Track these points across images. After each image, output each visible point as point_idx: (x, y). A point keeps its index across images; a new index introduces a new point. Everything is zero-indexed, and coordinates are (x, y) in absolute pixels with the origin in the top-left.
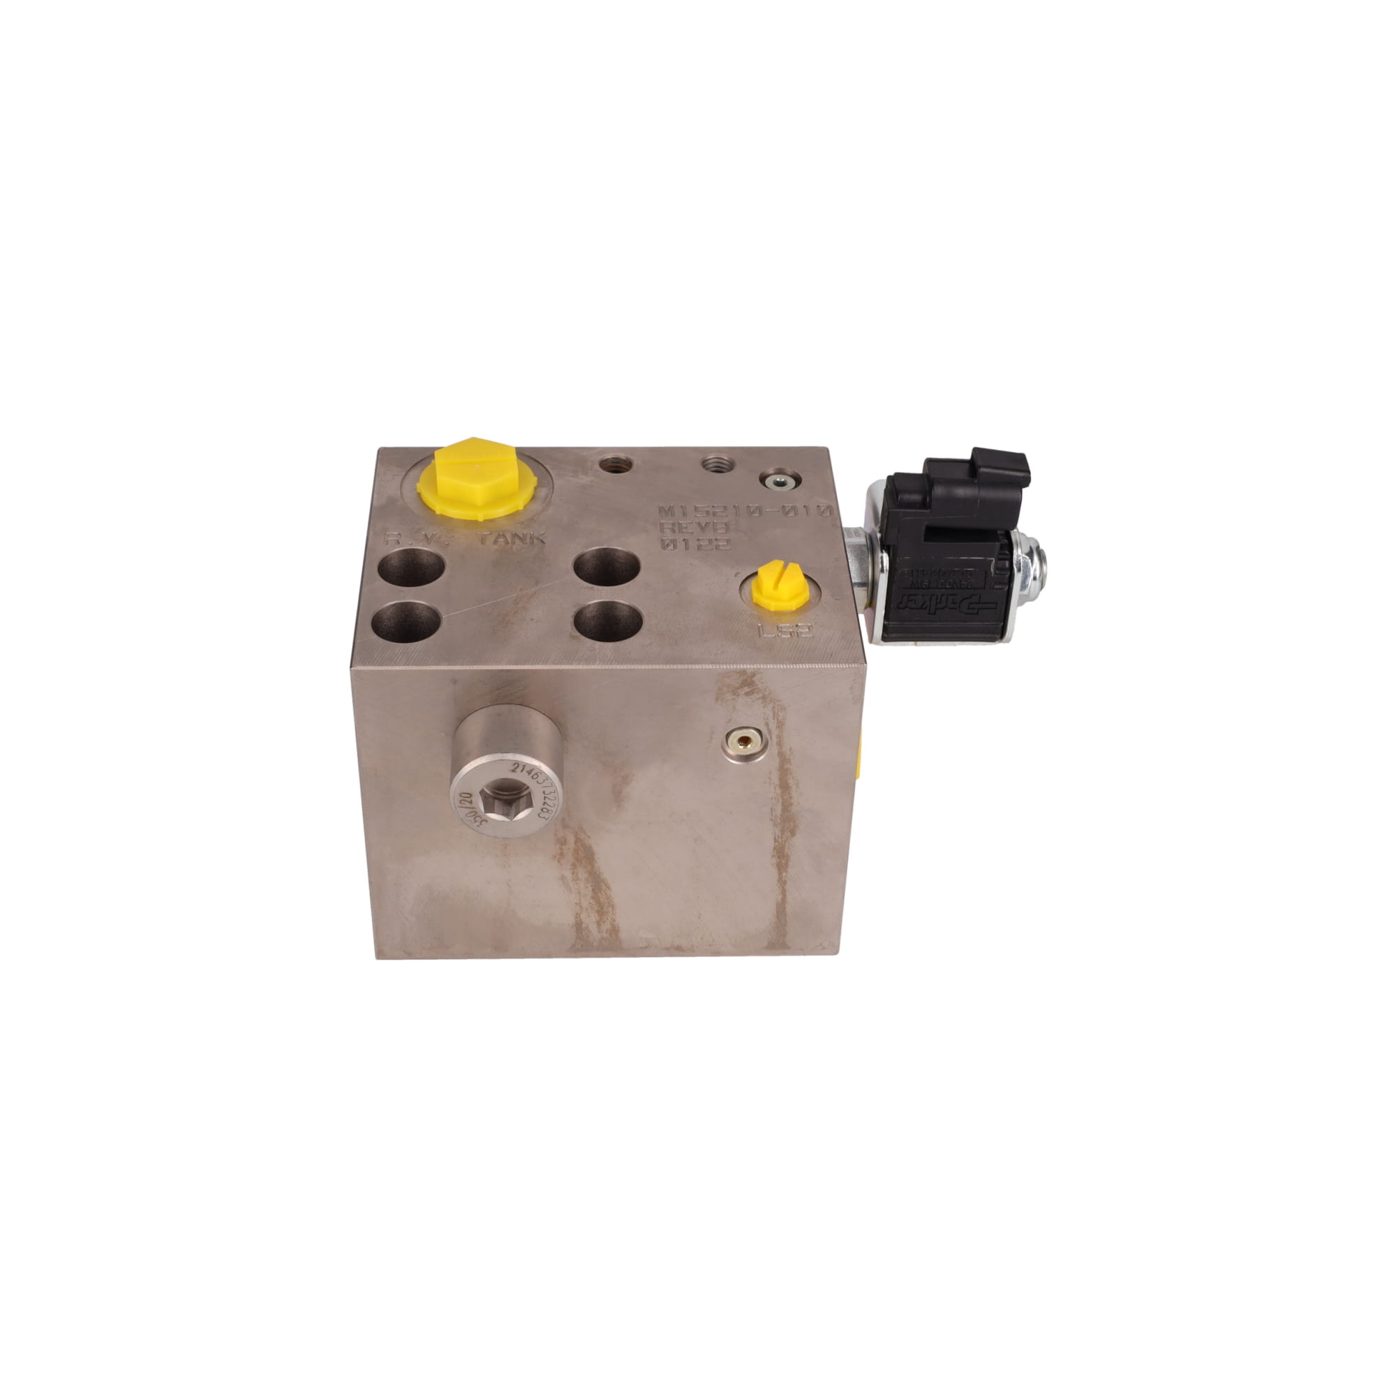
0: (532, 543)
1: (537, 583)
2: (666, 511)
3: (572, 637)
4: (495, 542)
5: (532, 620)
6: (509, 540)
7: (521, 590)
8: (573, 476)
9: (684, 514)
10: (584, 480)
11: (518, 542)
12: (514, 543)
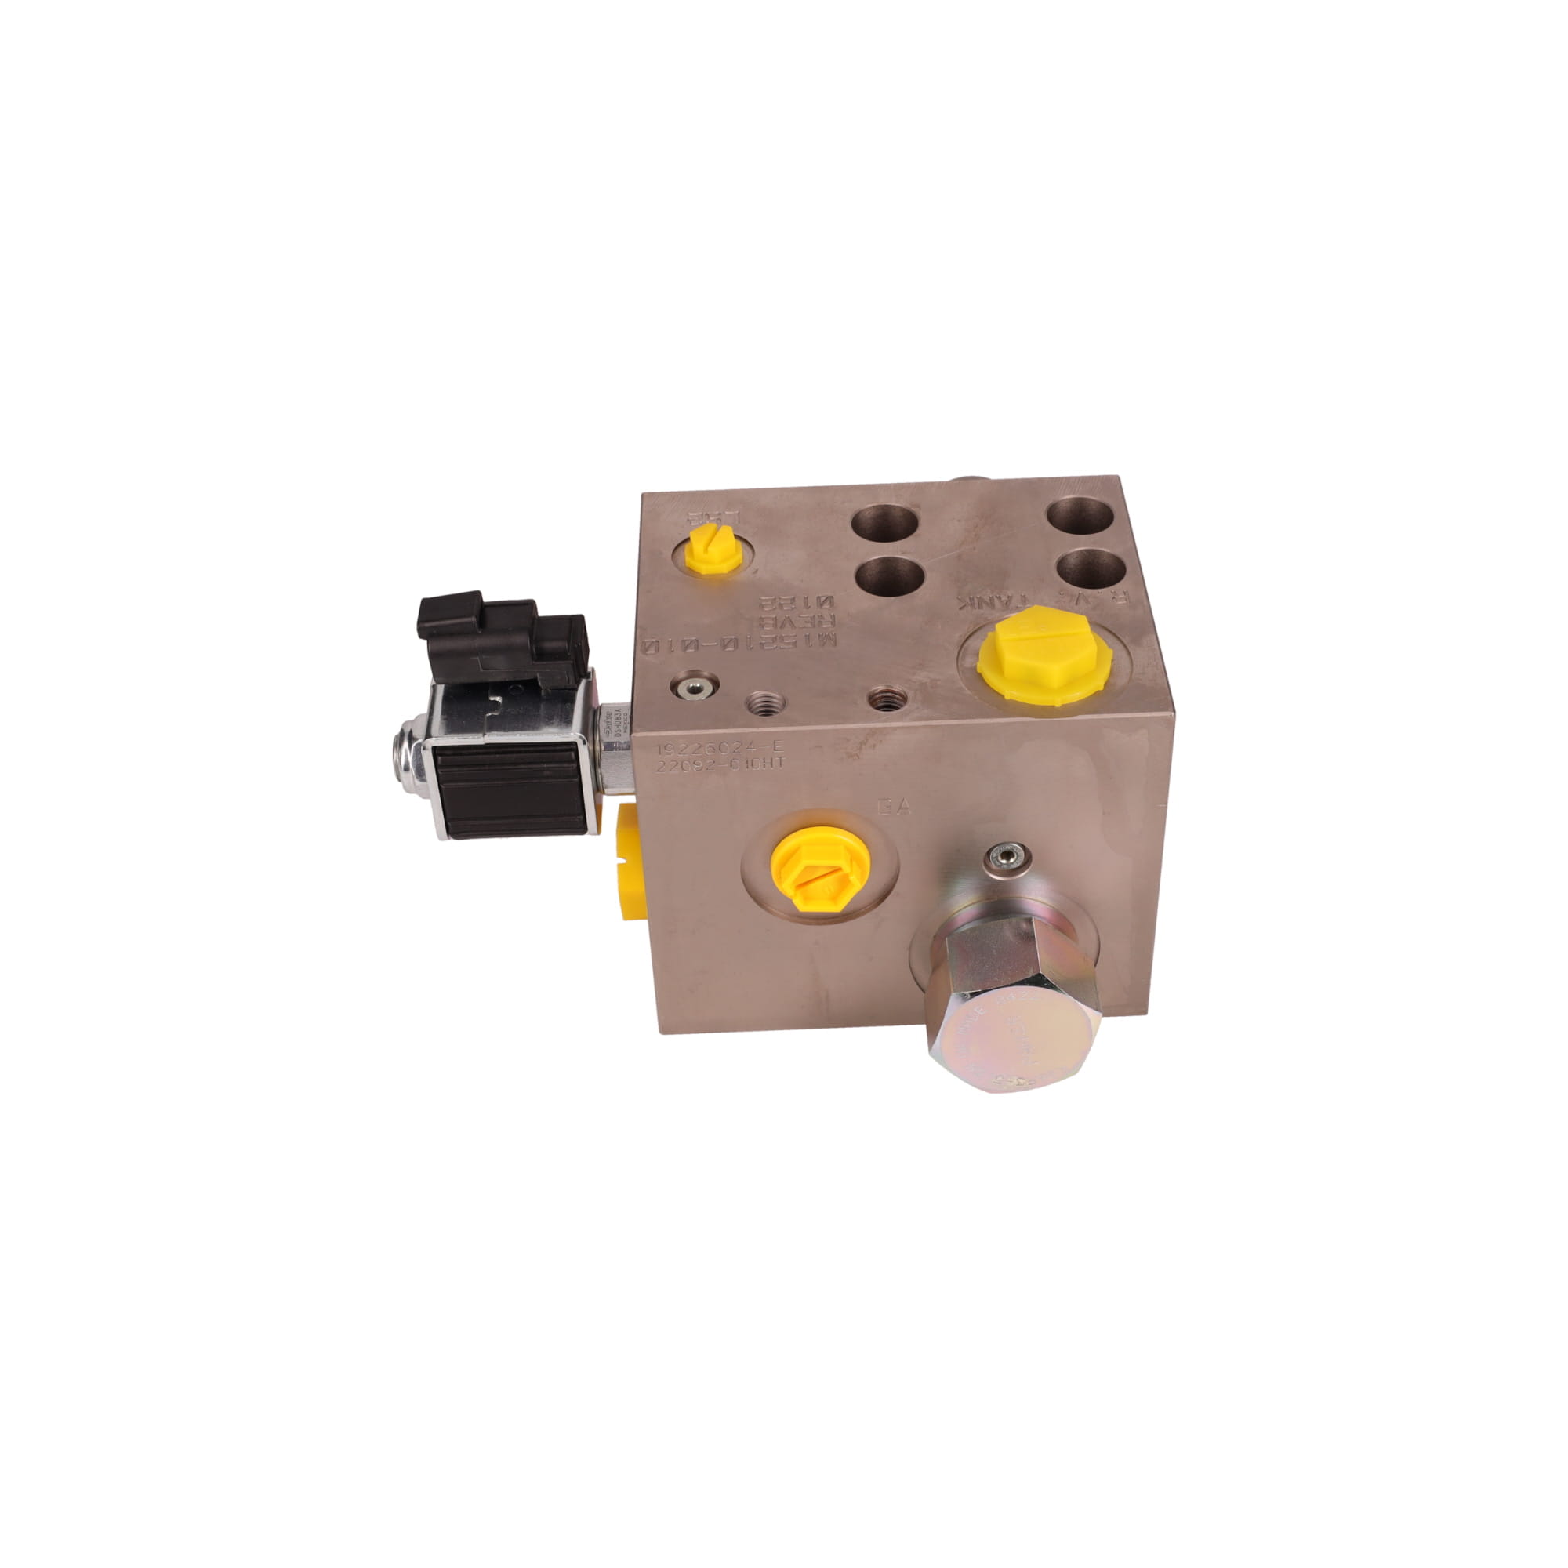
0: (972, 599)
1: (959, 557)
2: (827, 639)
3: (918, 506)
4: (1010, 598)
5: (959, 521)
6: (996, 600)
7: (974, 549)
8: (937, 680)
9: (808, 637)
10: (922, 676)
11: (987, 599)
12: (991, 599)
